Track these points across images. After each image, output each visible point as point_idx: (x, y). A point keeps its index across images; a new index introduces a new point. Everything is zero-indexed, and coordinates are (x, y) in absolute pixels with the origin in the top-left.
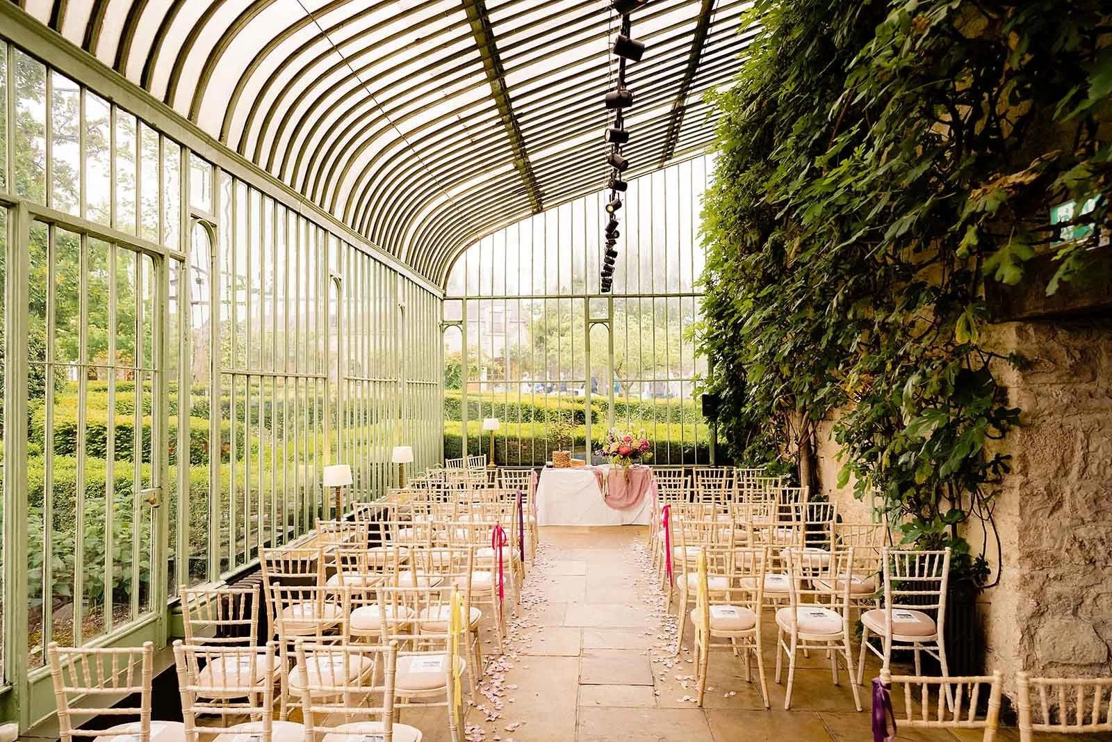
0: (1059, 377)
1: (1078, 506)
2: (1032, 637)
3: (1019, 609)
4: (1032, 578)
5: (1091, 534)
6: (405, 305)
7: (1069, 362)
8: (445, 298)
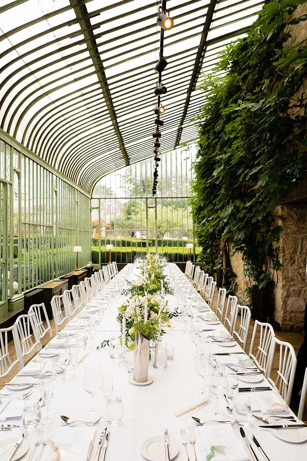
0: (293, 223)
1: (299, 262)
2: (286, 304)
3: (282, 295)
4: (286, 285)
5: (303, 271)
6: (78, 200)
7: (296, 217)
8: (92, 198)
